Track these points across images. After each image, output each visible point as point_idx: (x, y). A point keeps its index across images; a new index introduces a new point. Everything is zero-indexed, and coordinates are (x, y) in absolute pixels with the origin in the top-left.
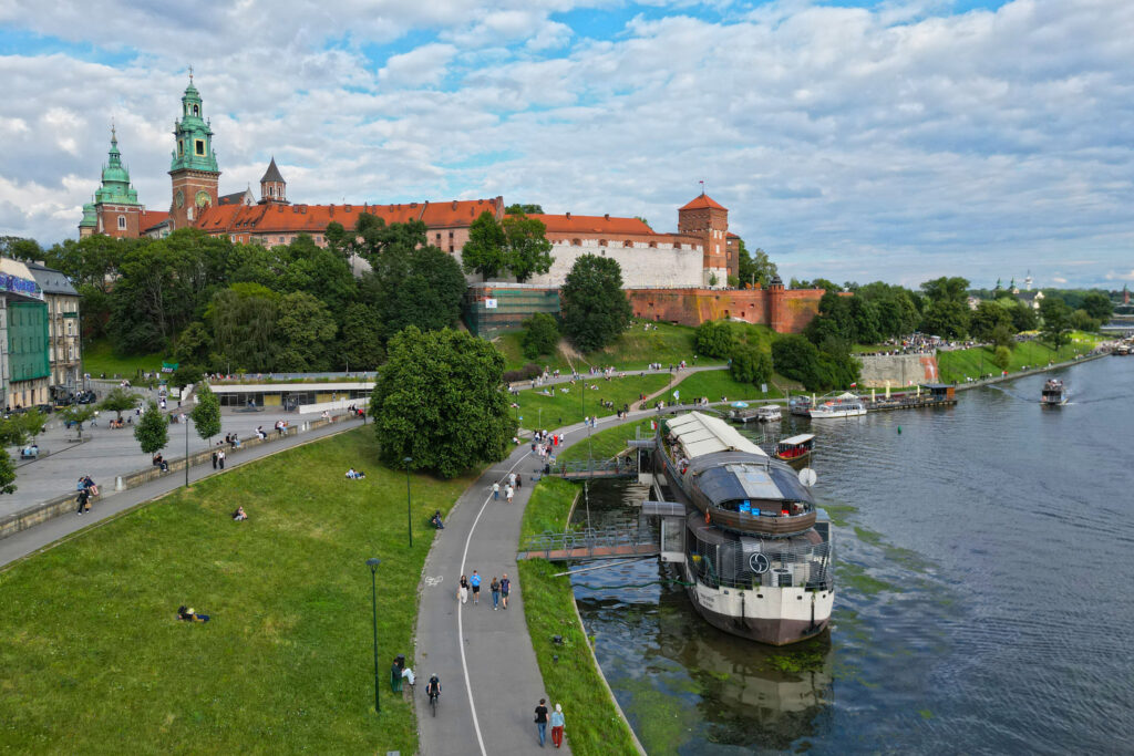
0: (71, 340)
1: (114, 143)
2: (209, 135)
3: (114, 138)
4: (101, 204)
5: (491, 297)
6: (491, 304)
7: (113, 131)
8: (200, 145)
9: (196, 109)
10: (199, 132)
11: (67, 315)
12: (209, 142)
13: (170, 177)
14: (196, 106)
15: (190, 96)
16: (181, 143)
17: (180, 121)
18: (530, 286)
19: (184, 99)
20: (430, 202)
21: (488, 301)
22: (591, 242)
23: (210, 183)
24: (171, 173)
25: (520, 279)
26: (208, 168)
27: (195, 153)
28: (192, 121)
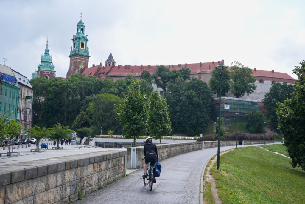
0: (28, 110)
1: (47, 46)
2: (87, 40)
3: (47, 44)
4: (40, 70)
5: (226, 103)
6: (227, 107)
7: (47, 42)
8: (83, 44)
9: (82, 30)
10: (83, 39)
11: (28, 97)
12: (86, 43)
13: (69, 58)
14: (82, 29)
15: (80, 24)
16: (75, 43)
17: (75, 35)
18: (244, 100)
19: (78, 26)
20: (187, 64)
21: (225, 105)
22: (268, 81)
23: (85, 60)
24: (70, 56)
25: (238, 97)
26: (85, 54)
27: (80, 47)
28: (80, 34)
